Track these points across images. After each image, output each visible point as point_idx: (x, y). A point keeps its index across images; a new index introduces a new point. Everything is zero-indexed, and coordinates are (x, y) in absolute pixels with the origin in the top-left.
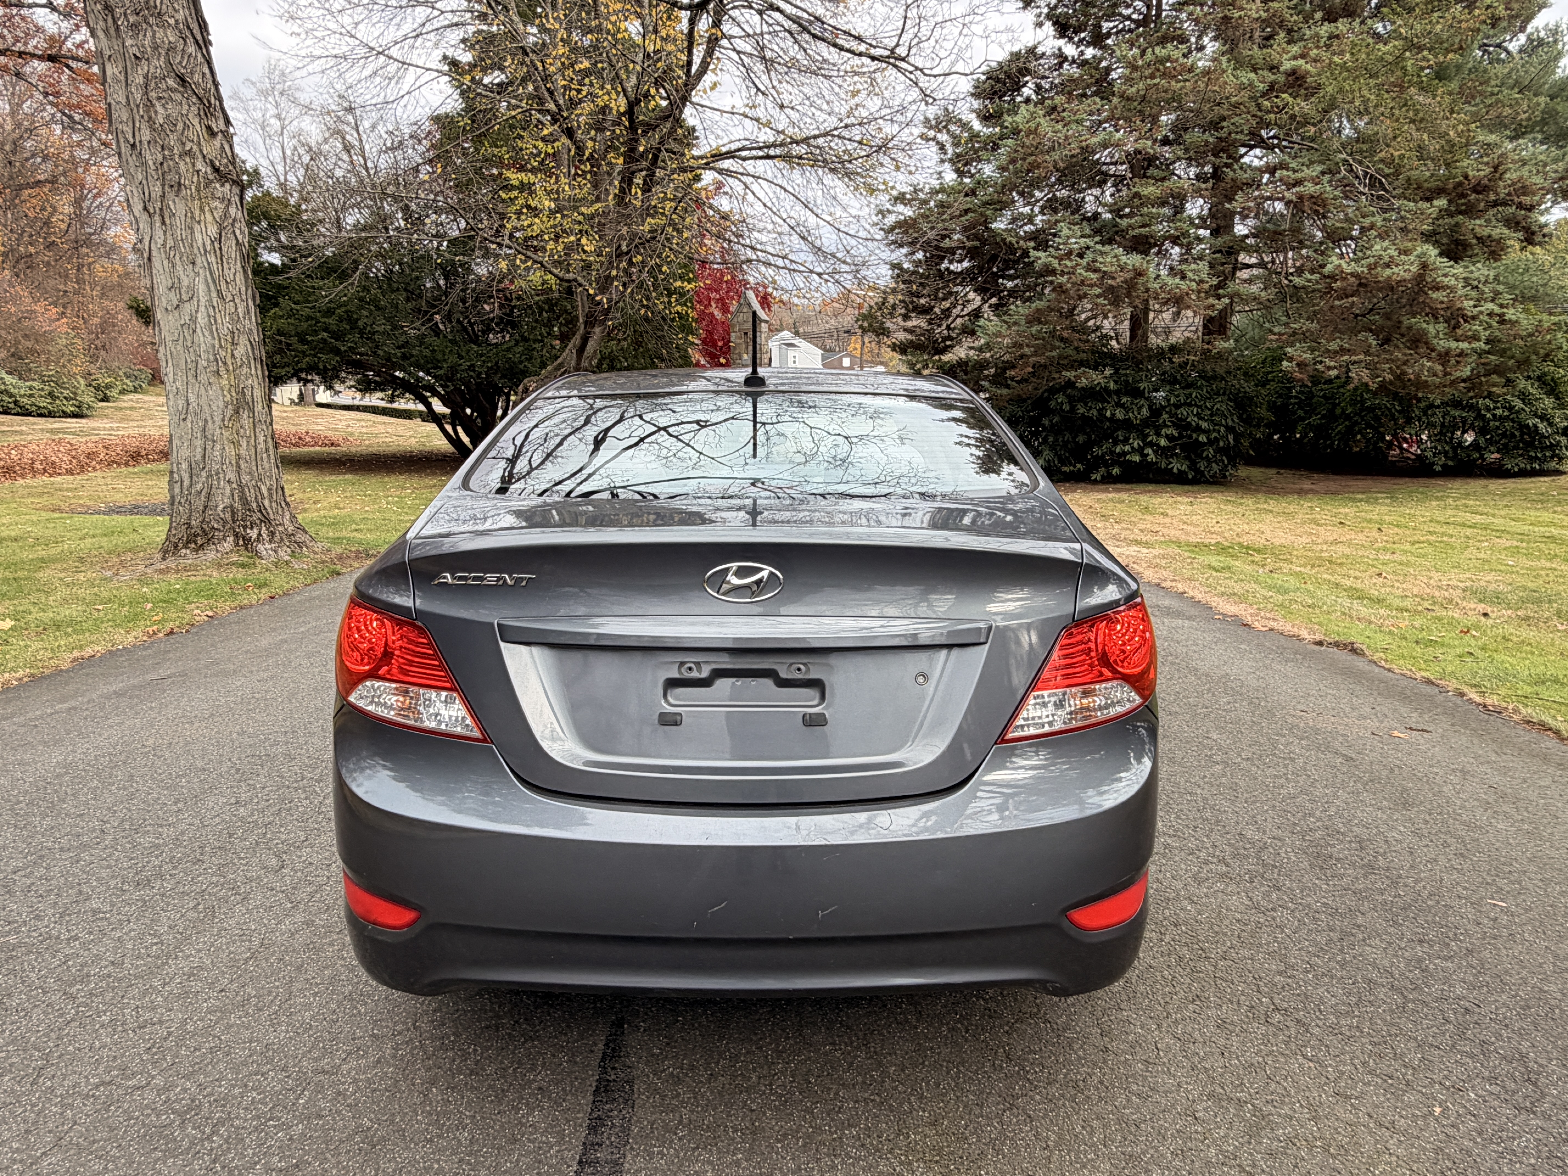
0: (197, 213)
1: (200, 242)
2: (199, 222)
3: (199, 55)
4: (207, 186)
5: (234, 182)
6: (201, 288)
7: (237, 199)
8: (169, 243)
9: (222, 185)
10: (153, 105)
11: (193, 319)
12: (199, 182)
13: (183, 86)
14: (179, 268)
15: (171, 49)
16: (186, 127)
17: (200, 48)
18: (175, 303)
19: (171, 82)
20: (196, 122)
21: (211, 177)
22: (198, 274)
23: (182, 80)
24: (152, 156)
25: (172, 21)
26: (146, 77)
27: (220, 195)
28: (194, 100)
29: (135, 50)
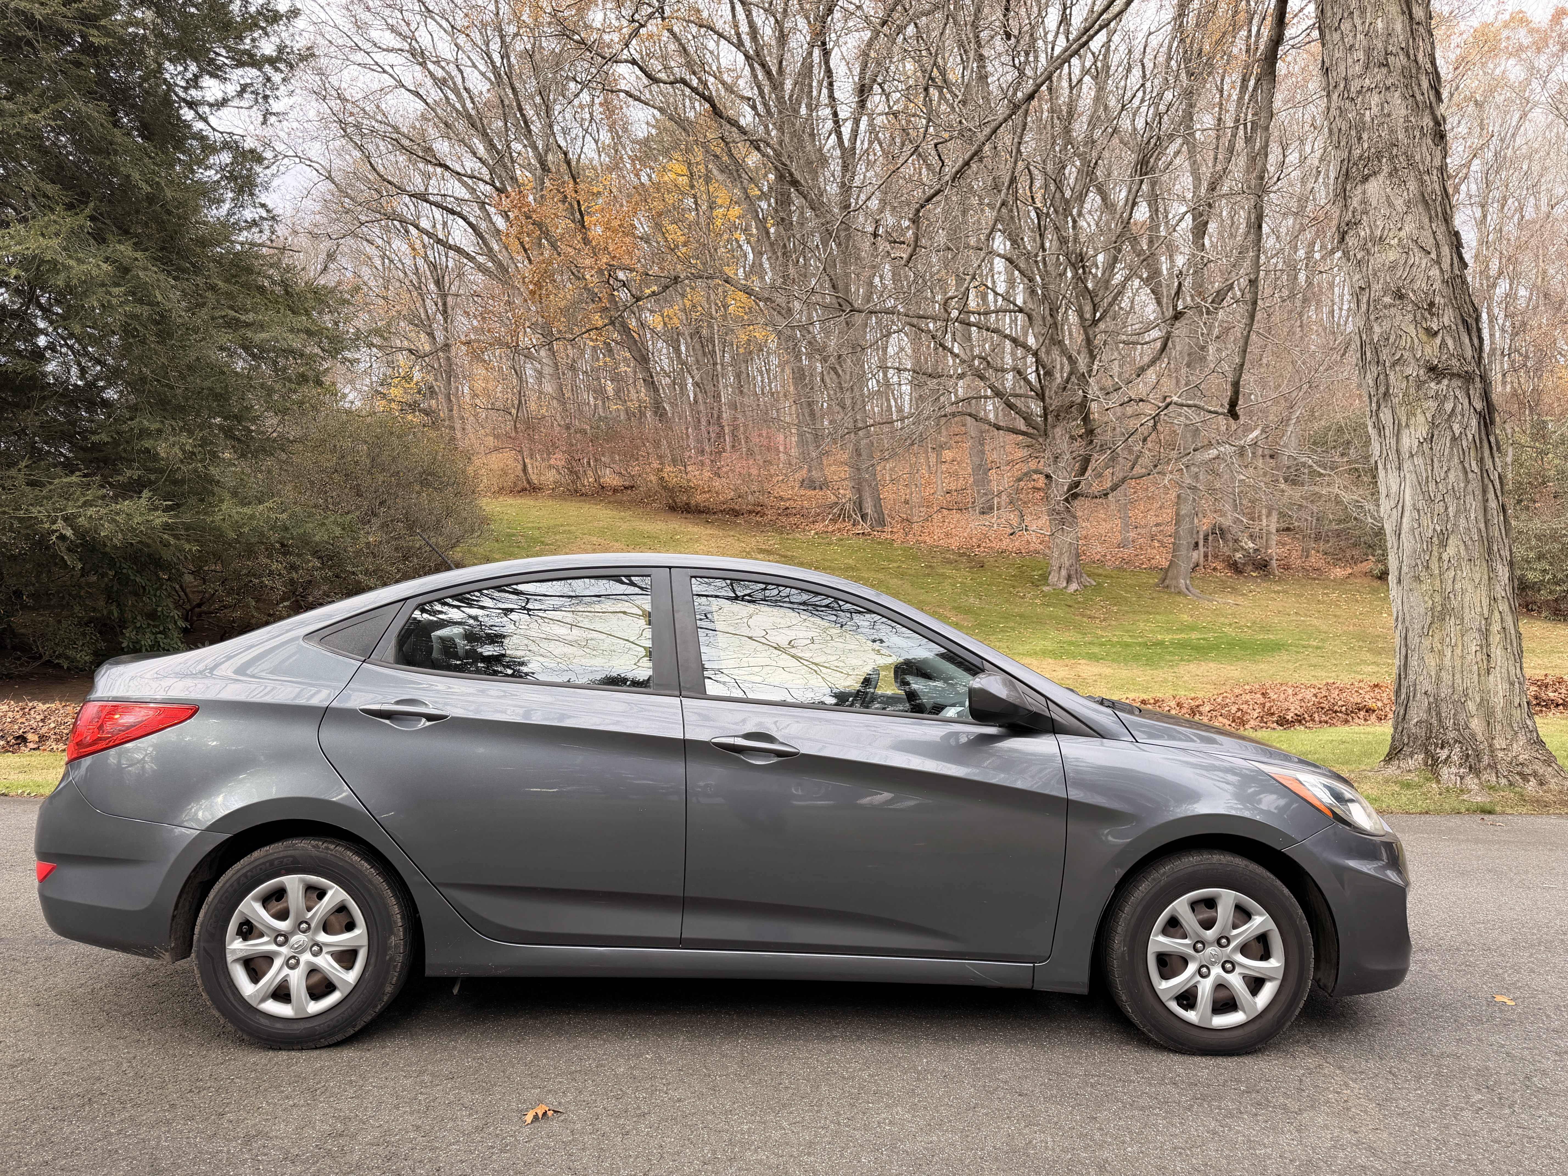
0: (1405, 418)
1: (1407, 446)
4: (1419, 388)
6: (1407, 493)
7: (1459, 392)
9: (1439, 382)
11: (1399, 525)
12: (1409, 387)
14: (1390, 476)
16: (1398, 337)
19: (1387, 300)
21: (1424, 378)
22: (1404, 479)
23: (1400, 296)
26: (1368, 303)
27: (1433, 393)
28: (1410, 308)
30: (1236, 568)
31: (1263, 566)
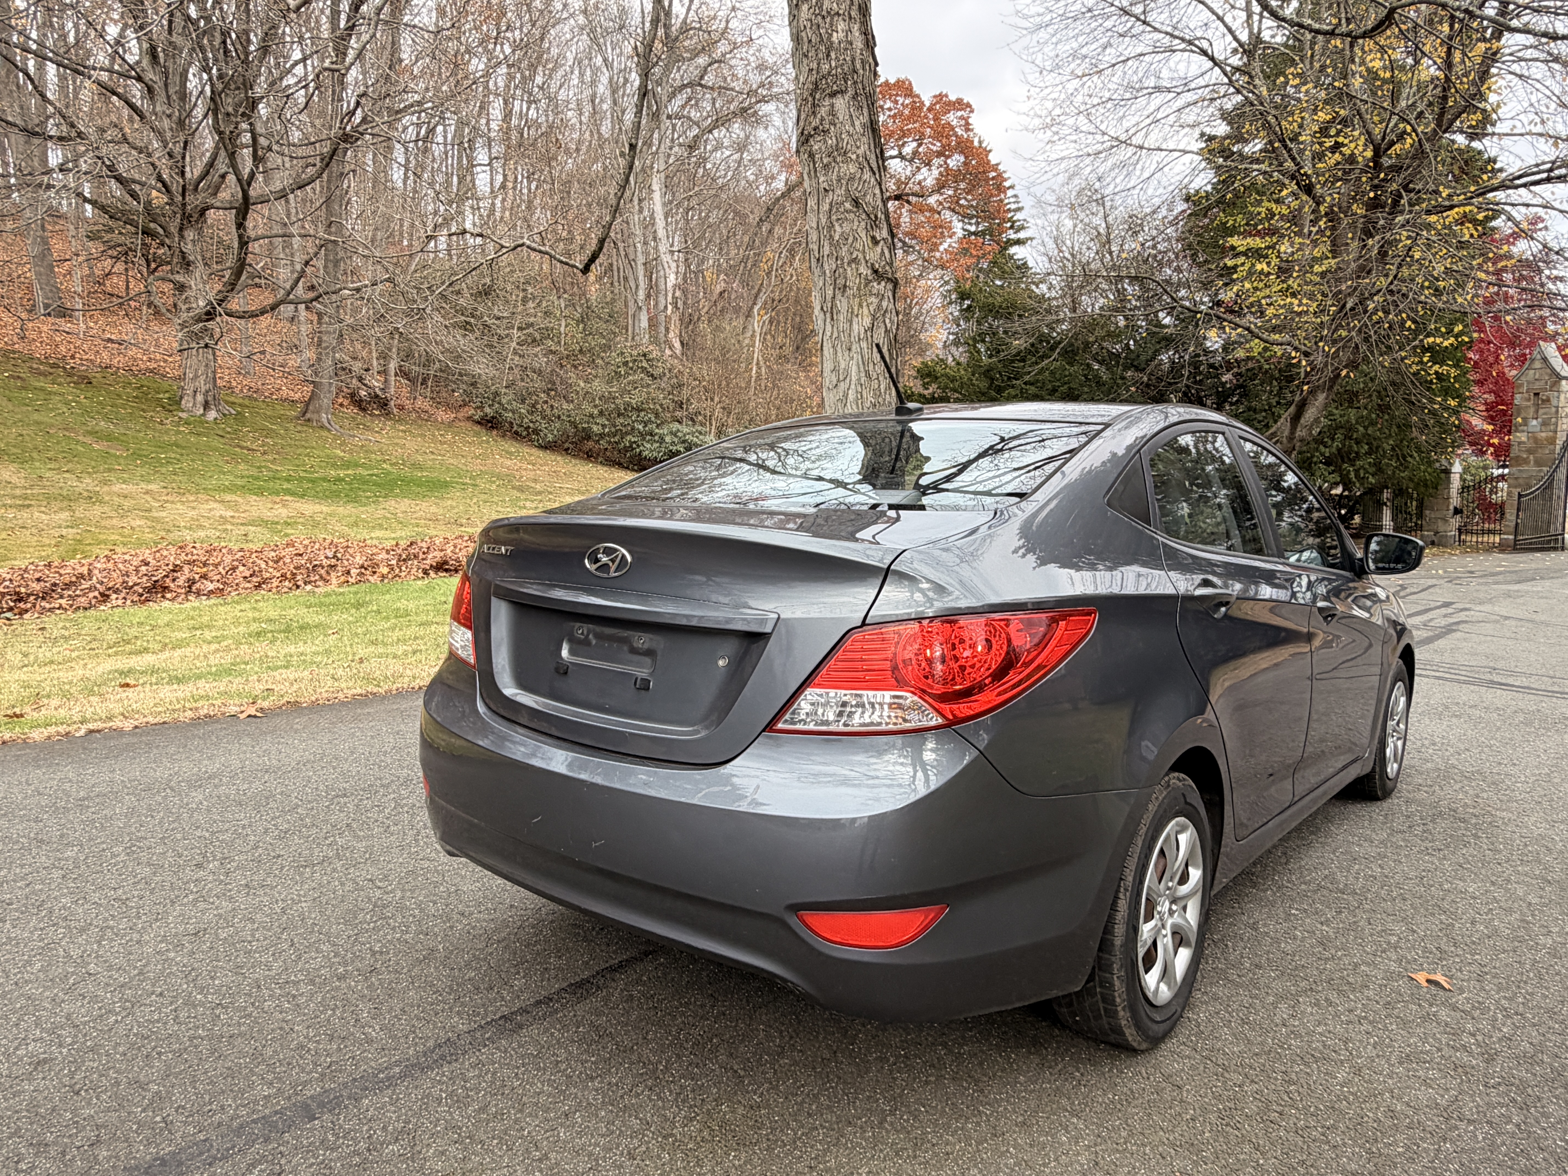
0: (856, 308)
1: (856, 331)
2: (857, 316)
3: (873, 180)
4: (866, 285)
5: (888, 279)
6: (854, 369)
7: (890, 294)
8: (835, 335)
9: (879, 284)
10: (833, 226)
11: (846, 396)
12: (860, 283)
13: (857, 207)
14: (840, 354)
15: (852, 179)
16: (855, 239)
17: (874, 174)
18: (835, 382)
19: (848, 205)
20: (863, 235)
21: (870, 278)
22: (852, 358)
23: (856, 203)
24: (829, 266)
25: (854, 157)
26: (831, 204)
27: (875, 291)
28: (864, 216)
29: (825, 185)
30: (359, 403)
31: (384, 404)
